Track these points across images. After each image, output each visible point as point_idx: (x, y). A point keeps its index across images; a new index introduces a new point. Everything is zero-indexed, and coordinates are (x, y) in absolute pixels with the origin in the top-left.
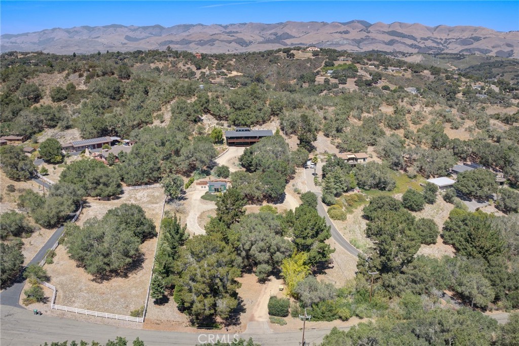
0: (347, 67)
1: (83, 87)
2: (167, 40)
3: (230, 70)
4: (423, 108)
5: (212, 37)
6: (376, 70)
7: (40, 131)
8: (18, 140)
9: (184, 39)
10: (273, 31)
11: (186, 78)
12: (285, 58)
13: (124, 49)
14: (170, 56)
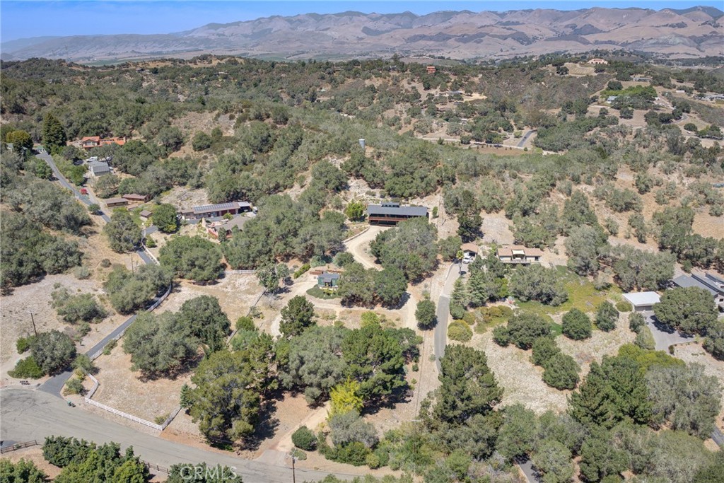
0: (639, 92)
1: (231, 133)
2: (417, 34)
3: (469, 93)
4: (682, 178)
5: (480, 30)
6: (686, 97)
7: (168, 189)
8: (141, 200)
9: (440, 33)
10: (569, 22)
11: (407, 102)
12: (553, 74)
13: (359, 46)
14: (394, 69)
